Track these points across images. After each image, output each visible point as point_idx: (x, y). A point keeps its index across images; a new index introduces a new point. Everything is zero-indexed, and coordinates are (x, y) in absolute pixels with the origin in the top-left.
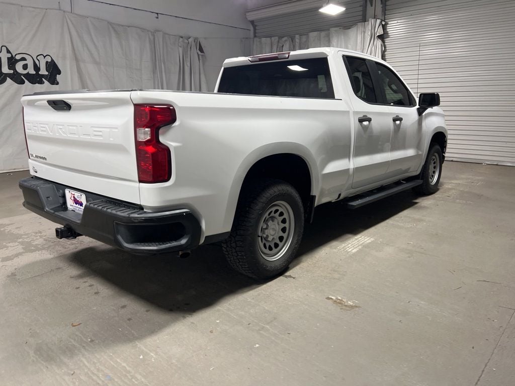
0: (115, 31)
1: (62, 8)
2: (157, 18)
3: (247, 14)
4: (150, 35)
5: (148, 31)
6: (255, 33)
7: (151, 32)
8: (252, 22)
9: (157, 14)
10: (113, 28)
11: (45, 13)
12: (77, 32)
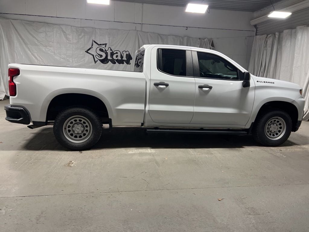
0: (161, 38)
1: (137, 29)
2: (187, 29)
3: (251, 21)
4: (181, 39)
5: (180, 37)
6: (256, 32)
7: (182, 37)
8: (255, 26)
9: (187, 27)
10: (160, 37)
11: (129, 32)
12: (142, 40)
